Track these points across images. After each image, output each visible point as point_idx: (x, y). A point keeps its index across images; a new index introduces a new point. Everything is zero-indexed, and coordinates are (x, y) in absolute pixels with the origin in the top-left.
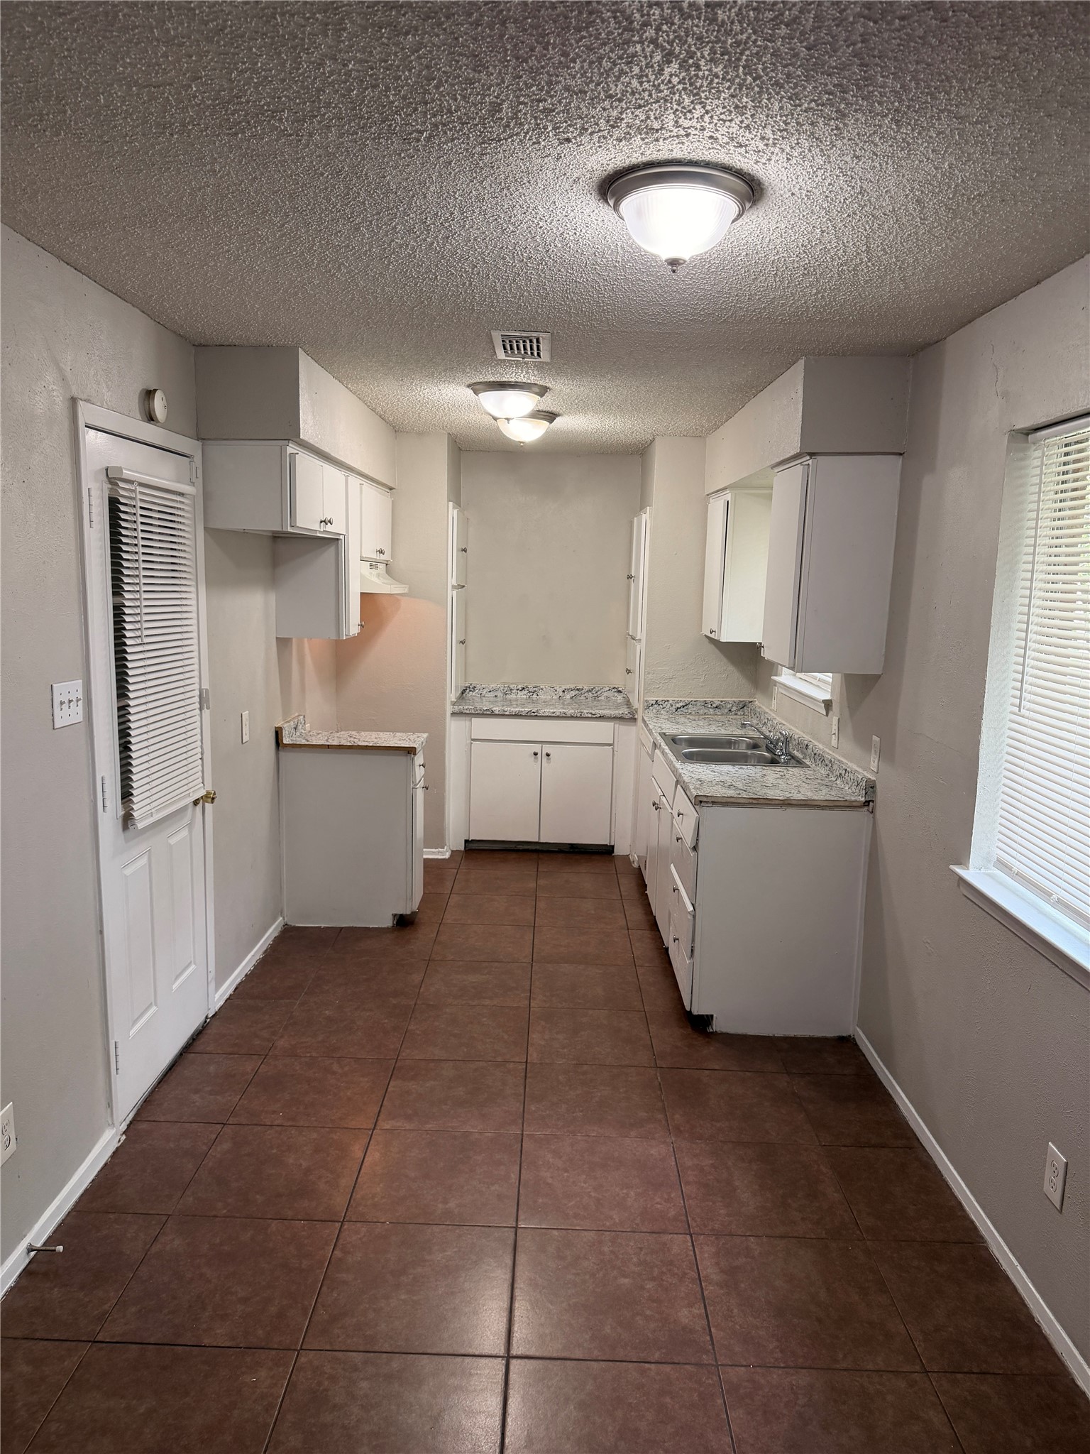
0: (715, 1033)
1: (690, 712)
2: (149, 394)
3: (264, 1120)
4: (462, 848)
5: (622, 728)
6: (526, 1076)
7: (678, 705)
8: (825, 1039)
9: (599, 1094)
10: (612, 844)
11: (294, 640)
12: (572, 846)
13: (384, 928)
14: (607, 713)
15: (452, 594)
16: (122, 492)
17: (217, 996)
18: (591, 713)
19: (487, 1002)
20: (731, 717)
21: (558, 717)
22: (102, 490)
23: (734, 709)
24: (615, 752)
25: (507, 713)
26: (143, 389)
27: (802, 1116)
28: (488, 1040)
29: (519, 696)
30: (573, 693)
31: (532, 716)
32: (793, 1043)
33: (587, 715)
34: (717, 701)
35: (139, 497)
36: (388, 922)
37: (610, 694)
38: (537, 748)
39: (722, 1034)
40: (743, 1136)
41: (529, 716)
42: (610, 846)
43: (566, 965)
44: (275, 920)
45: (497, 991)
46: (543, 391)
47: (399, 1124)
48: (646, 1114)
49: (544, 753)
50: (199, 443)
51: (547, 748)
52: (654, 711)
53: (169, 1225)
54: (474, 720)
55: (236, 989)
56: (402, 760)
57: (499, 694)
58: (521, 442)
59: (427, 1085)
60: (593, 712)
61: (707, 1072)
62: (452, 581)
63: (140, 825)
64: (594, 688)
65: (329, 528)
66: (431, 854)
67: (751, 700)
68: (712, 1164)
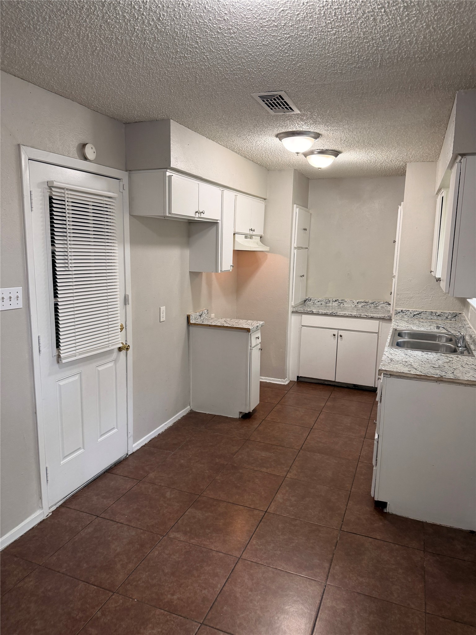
0: (388, 514)
1: (422, 317)
2: (84, 145)
3: (116, 518)
4: (296, 380)
5: (384, 324)
6: (261, 520)
7: (415, 313)
8: (460, 531)
9: (297, 542)
10: (376, 387)
11: (204, 274)
12: (355, 385)
13: (235, 418)
14: (375, 315)
15: (294, 252)
16: (54, 193)
17: (134, 445)
18: (366, 315)
19: (264, 470)
20: (447, 321)
21: (347, 317)
22: (44, 192)
23: (450, 317)
24: (380, 337)
25: (320, 313)
26: (80, 144)
27: (421, 586)
28: (252, 493)
29: (333, 304)
30: (363, 304)
31: (333, 315)
32: (437, 529)
33: (363, 316)
34: (439, 312)
35: (67, 196)
36: (237, 416)
37: (384, 305)
38: (335, 332)
39: (392, 515)
40: (374, 592)
41: (331, 315)
42: (375, 388)
43: (318, 454)
44: (185, 407)
45: (273, 464)
46: (317, 136)
47: (179, 536)
48: (318, 561)
49: (339, 335)
50: (127, 173)
51: (341, 333)
52: (400, 316)
53: (35, 572)
54: (304, 316)
55: (150, 441)
56: (244, 334)
57: (323, 303)
58: (319, 168)
59: (206, 515)
60: (367, 315)
61: (370, 539)
62: (294, 245)
63: (64, 361)
64: (375, 302)
65: (202, 215)
66: (278, 382)
67: (460, 312)
68: (344, 609)
